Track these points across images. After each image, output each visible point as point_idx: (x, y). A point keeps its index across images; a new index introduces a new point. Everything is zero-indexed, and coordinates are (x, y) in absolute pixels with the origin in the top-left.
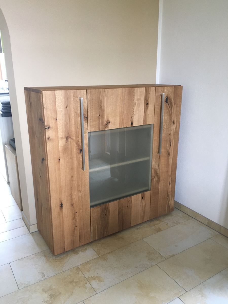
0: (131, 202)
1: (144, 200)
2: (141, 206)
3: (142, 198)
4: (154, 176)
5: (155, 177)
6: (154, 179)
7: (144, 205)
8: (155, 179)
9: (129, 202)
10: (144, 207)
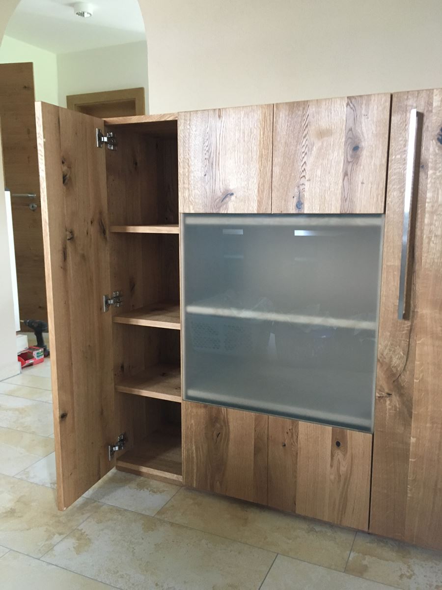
0: (295, 437)
1: (345, 455)
2: (331, 466)
3: (338, 444)
4: (387, 390)
5: (389, 395)
6: (388, 402)
7: (343, 469)
8: (391, 401)
9: (290, 434)
10: (343, 478)
